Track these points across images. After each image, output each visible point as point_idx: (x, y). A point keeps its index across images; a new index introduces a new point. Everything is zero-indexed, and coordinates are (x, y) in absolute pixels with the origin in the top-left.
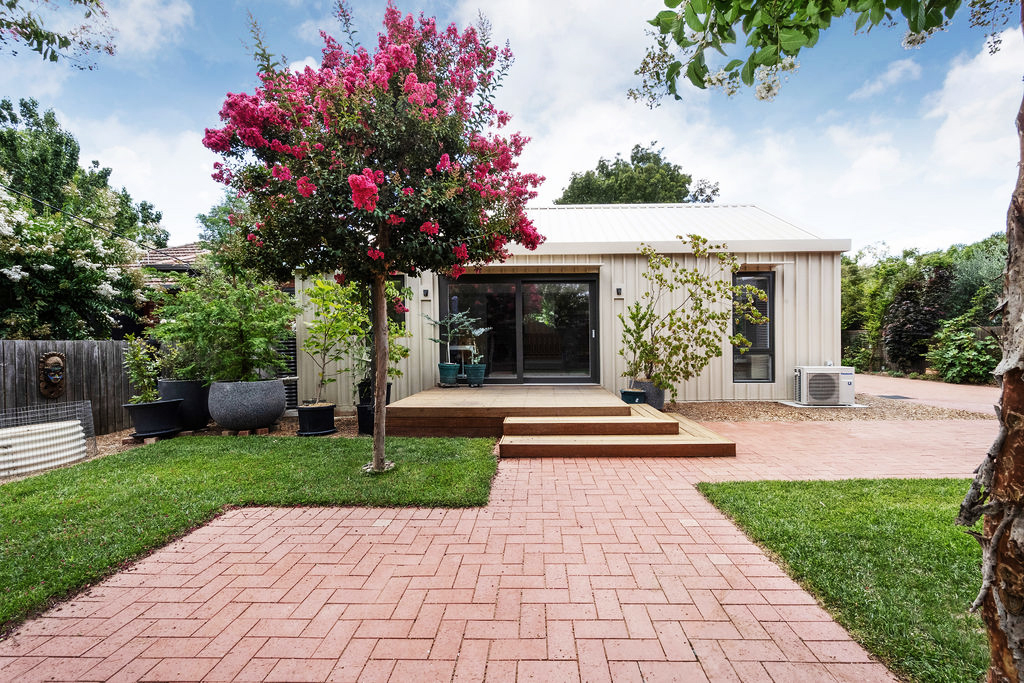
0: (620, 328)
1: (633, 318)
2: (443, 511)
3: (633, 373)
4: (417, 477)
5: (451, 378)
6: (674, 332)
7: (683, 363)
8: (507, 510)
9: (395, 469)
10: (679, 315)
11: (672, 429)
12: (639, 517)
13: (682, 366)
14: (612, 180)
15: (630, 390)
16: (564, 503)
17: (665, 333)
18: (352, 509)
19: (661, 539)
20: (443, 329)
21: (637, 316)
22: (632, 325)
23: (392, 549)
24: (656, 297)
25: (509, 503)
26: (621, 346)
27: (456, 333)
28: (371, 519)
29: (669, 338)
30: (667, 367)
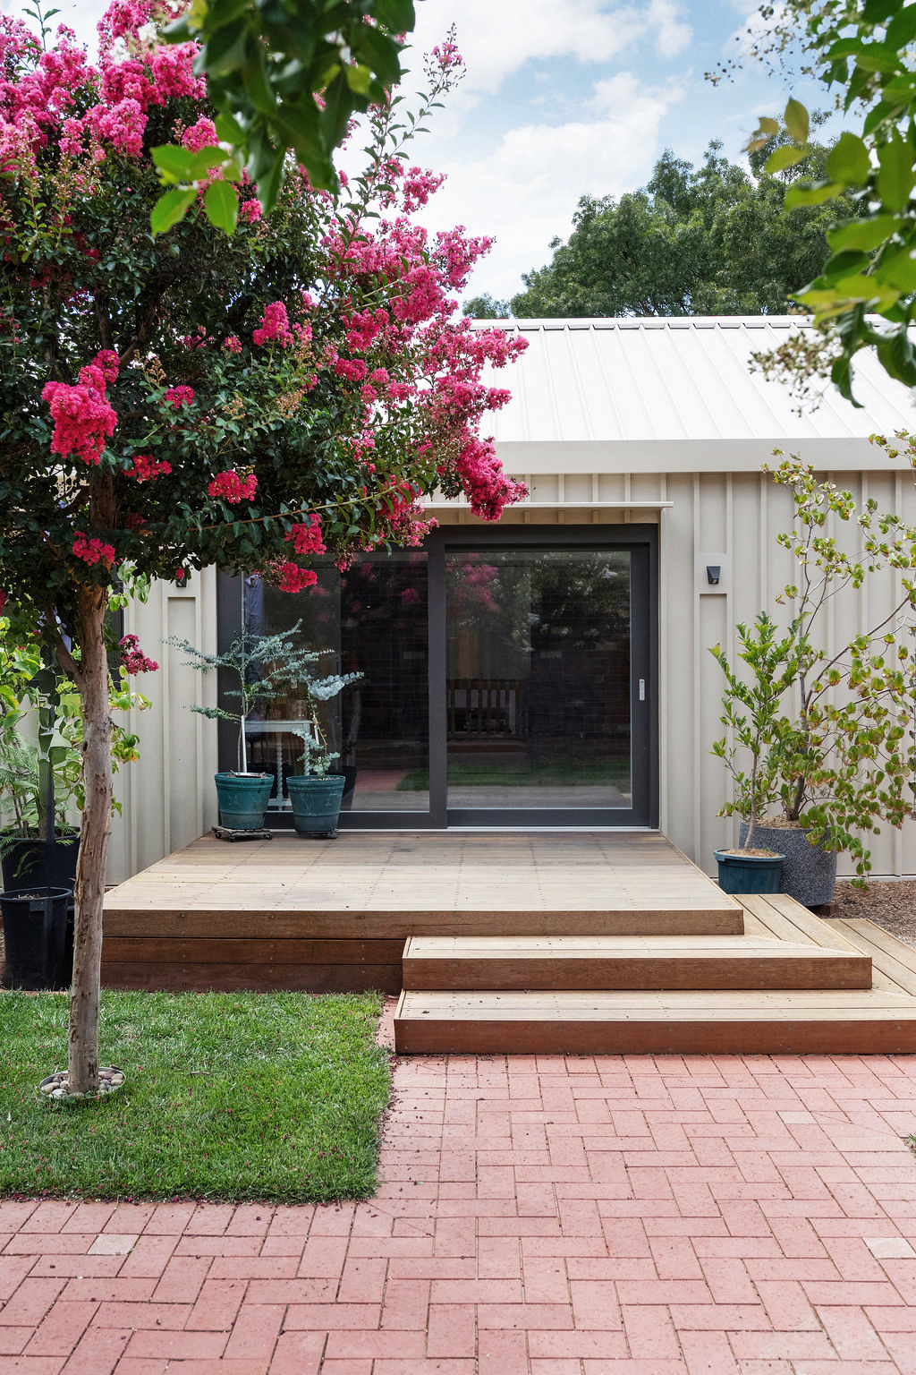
0: (716, 684)
1: (751, 659)
2: (264, 1211)
3: (751, 807)
4: (186, 1113)
5: (250, 813)
6: (864, 693)
7: (887, 781)
8: (425, 1208)
9: (125, 1092)
10: (877, 648)
11: (854, 976)
12: (763, 1230)
13: (884, 786)
14: (693, 224)
15: (742, 854)
16: (573, 1190)
17: (841, 696)
18: (31, 1206)
19: (818, 1293)
20: (227, 677)
21: (763, 651)
22: (748, 677)
23: (148, 1316)
24: (814, 597)
25: (431, 1191)
26: (715, 732)
27: (263, 689)
28: (83, 1234)
29: (851, 709)
30: (844, 788)
